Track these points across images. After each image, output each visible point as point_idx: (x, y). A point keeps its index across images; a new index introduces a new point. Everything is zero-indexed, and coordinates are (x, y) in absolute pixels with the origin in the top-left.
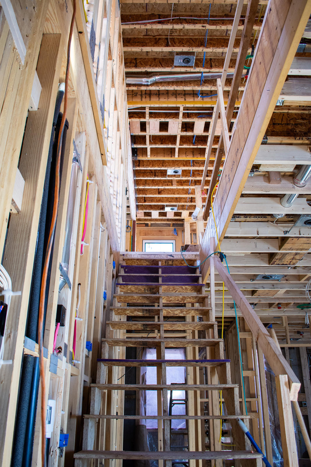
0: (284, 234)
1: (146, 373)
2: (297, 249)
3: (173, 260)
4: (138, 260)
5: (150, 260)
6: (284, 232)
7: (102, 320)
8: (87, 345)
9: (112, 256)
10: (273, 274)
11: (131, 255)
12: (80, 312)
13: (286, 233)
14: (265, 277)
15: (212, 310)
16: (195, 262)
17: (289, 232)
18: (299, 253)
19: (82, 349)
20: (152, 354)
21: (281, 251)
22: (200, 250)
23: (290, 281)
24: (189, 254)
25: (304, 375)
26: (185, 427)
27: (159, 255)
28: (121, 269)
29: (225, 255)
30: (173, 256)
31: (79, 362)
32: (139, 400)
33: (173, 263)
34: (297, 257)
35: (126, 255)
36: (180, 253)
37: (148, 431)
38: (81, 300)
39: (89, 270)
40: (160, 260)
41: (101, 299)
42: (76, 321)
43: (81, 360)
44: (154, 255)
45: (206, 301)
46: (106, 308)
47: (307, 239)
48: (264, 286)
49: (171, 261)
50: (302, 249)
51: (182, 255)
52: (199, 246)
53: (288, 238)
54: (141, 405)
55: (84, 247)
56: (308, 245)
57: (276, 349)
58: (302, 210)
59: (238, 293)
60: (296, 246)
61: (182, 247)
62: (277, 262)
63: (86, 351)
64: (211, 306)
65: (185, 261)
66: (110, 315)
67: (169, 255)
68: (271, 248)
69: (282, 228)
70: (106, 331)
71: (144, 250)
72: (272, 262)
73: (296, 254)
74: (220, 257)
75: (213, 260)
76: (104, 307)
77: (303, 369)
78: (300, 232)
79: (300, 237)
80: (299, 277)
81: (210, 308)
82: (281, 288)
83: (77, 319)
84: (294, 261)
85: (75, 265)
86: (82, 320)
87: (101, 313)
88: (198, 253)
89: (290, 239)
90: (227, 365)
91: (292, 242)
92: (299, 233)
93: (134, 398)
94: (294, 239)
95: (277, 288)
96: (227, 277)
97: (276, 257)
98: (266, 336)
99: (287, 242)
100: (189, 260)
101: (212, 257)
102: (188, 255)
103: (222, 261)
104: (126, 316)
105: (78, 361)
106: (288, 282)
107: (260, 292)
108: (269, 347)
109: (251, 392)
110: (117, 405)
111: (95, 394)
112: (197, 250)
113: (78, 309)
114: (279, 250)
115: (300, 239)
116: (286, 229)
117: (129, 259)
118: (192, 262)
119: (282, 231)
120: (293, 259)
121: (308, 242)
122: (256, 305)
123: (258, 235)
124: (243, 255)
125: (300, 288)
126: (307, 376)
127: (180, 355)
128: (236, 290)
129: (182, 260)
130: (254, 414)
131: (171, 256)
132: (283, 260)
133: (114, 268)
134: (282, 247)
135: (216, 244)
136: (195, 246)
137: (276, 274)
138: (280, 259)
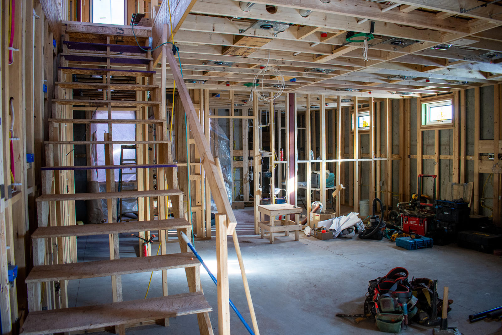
0: (240, 33)
1: (96, 131)
2: (250, 46)
3: (123, 37)
4: (83, 33)
5: (97, 34)
6: (240, 31)
7: (43, 116)
8: (28, 158)
9: (52, 34)
10: (225, 61)
11: (74, 26)
12: (15, 131)
13: (242, 32)
14: (217, 63)
15: (162, 104)
16: (147, 40)
17: (245, 31)
18: (251, 49)
19: (23, 166)
20: (102, 114)
21: (234, 46)
22: (153, 26)
23: (240, 67)
24: (141, 28)
25: (243, 134)
26: (135, 180)
27: (107, 28)
28: (64, 45)
29: (178, 48)
30: (123, 30)
31: (21, 184)
32: (90, 158)
33: (123, 39)
34: (250, 51)
35: (69, 24)
36: (131, 27)
37: (100, 184)
38: (15, 117)
39: (22, 78)
40: (109, 36)
41: (41, 94)
42: (11, 141)
43: (22, 181)
44: (102, 28)
45: (156, 91)
46: (48, 99)
47: (261, 39)
48: (216, 69)
49: (121, 37)
50: (254, 46)
51: (133, 29)
52: (152, 21)
53: (243, 36)
54: (92, 162)
55: (14, 53)
56: (261, 43)
57: (219, 181)
58: (260, 16)
59: (188, 102)
60: (250, 43)
61: (133, 14)
62: (230, 53)
63: (27, 166)
64: (161, 101)
65: (136, 38)
66: (53, 107)
67: (118, 29)
68: (225, 41)
69: (238, 26)
70: (49, 128)
71: (91, 21)
72: (225, 53)
73: (249, 49)
74: (172, 50)
75: (166, 50)
76: (45, 99)
77: (243, 129)
78: (255, 32)
79: (254, 37)
80: (249, 66)
81: (160, 103)
82: (231, 72)
83: (13, 139)
84: (246, 54)
85: (2, 89)
86: (18, 139)
87: (42, 109)
88: (151, 28)
89: (244, 37)
90: (173, 169)
91: (246, 40)
92: (254, 34)
93: (85, 156)
94: (249, 38)
95: (227, 71)
96: (179, 78)
97: (230, 50)
98: (211, 164)
99: (242, 39)
100: (141, 37)
101: (165, 46)
102: (141, 30)
103: (174, 54)
104: (72, 90)
105: (19, 183)
106: (238, 68)
107: (211, 73)
108: (213, 178)
109: (196, 157)
110: (67, 178)
111: (41, 208)
112: (149, 25)
113: (12, 130)
114: (233, 44)
115: (254, 38)
116: (242, 28)
117: (72, 33)
118: (144, 39)
119: (238, 29)
120: (245, 52)
121: (262, 41)
122: (206, 81)
123: (214, 31)
124: (197, 45)
125: (249, 73)
126: (246, 135)
127: (130, 115)
128: (186, 98)
129: (133, 37)
130: (197, 176)
131: (121, 29)
132: (236, 52)
133: (55, 46)
134: (236, 42)
135: (170, 35)
136: (148, 19)
137: (228, 62)
138: (233, 51)
